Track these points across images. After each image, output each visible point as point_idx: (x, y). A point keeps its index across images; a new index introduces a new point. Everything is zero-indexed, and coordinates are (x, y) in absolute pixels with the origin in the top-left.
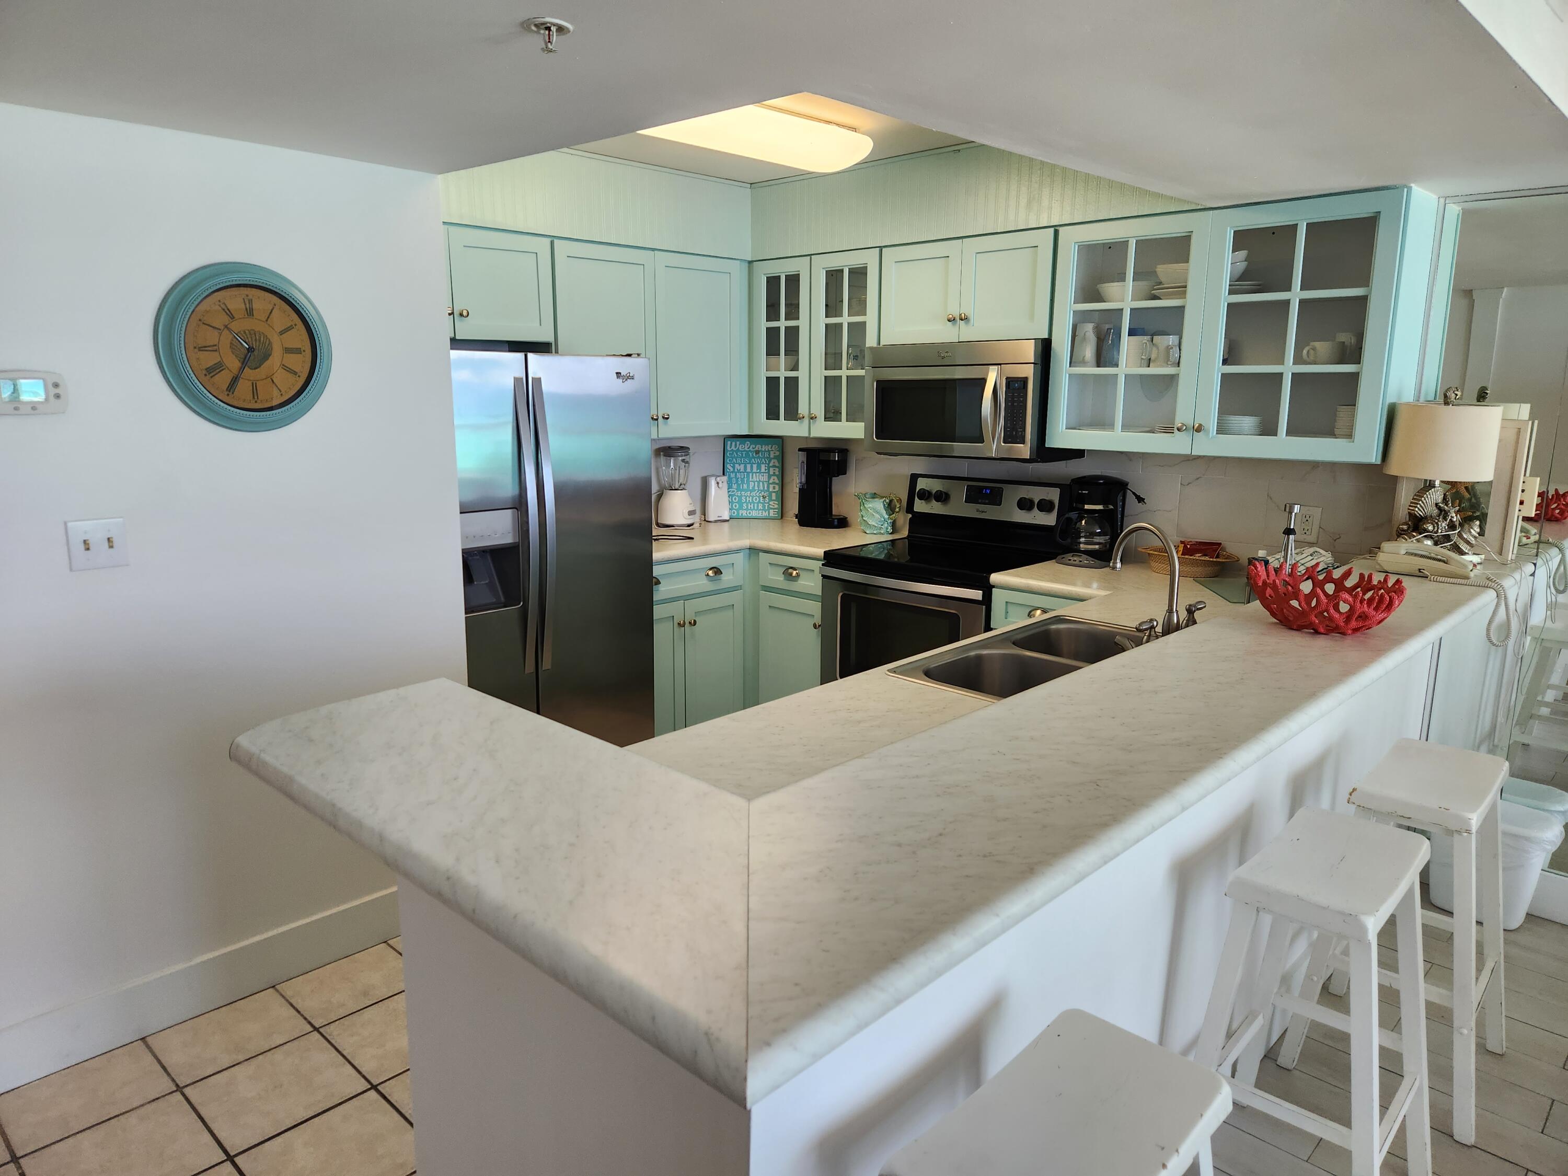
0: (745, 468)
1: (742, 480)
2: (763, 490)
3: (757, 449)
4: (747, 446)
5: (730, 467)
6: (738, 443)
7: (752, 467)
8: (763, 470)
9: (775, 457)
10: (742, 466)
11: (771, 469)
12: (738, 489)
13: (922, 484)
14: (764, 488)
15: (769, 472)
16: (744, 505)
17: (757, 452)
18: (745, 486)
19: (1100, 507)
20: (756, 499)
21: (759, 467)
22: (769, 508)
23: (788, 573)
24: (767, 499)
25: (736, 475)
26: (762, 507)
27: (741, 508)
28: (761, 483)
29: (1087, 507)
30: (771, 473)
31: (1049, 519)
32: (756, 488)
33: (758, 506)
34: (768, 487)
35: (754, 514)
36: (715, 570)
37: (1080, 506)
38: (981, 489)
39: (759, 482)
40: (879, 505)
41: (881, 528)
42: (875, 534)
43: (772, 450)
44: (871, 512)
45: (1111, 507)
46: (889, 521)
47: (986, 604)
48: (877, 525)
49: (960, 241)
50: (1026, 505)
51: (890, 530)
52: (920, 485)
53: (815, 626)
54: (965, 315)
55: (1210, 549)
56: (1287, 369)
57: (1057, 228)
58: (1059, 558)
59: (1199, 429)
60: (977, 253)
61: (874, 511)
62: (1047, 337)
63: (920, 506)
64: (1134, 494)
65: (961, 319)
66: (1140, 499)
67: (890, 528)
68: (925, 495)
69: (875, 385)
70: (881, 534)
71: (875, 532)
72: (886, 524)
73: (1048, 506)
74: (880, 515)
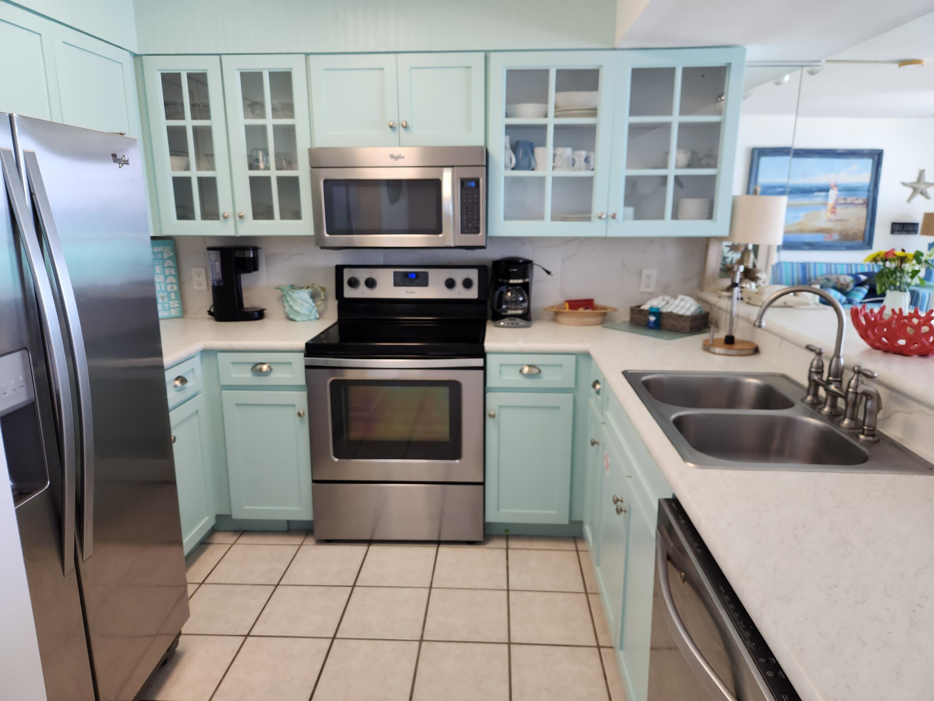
8: (158, 272)
9: (170, 258)
15: (164, 273)
19: (520, 281)
22: (170, 308)
23: (256, 369)
24: (166, 300)
26: (162, 307)
29: (512, 281)
30: (167, 273)
31: (473, 294)
34: (166, 288)
36: (180, 379)
37: (505, 281)
38: (406, 274)
40: (305, 295)
41: (310, 316)
42: (305, 321)
43: (165, 252)
44: (300, 301)
45: (527, 280)
46: (316, 308)
47: (484, 368)
48: (307, 313)
49: (393, 56)
50: (450, 284)
51: (317, 316)
52: (347, 274)
53: (299, 415)
54: (406, 123)
55: (588, 304)
56: (671, 172)
57: (487, 53)
58: (497, 322)
59: (614, 217)
60: (412, 68)
61: (302, 300)
62: (482, 143)
63: (349, 293)
64: (544, 269)
65: (403, 126)
66: (548, 273)
67: (317, 314)
68: (353, 283)
69: (322, 184)
70: (311, 320)
71: (305, 319)
72: (314, 311)
73: (467, 284)
74: (309, 303)
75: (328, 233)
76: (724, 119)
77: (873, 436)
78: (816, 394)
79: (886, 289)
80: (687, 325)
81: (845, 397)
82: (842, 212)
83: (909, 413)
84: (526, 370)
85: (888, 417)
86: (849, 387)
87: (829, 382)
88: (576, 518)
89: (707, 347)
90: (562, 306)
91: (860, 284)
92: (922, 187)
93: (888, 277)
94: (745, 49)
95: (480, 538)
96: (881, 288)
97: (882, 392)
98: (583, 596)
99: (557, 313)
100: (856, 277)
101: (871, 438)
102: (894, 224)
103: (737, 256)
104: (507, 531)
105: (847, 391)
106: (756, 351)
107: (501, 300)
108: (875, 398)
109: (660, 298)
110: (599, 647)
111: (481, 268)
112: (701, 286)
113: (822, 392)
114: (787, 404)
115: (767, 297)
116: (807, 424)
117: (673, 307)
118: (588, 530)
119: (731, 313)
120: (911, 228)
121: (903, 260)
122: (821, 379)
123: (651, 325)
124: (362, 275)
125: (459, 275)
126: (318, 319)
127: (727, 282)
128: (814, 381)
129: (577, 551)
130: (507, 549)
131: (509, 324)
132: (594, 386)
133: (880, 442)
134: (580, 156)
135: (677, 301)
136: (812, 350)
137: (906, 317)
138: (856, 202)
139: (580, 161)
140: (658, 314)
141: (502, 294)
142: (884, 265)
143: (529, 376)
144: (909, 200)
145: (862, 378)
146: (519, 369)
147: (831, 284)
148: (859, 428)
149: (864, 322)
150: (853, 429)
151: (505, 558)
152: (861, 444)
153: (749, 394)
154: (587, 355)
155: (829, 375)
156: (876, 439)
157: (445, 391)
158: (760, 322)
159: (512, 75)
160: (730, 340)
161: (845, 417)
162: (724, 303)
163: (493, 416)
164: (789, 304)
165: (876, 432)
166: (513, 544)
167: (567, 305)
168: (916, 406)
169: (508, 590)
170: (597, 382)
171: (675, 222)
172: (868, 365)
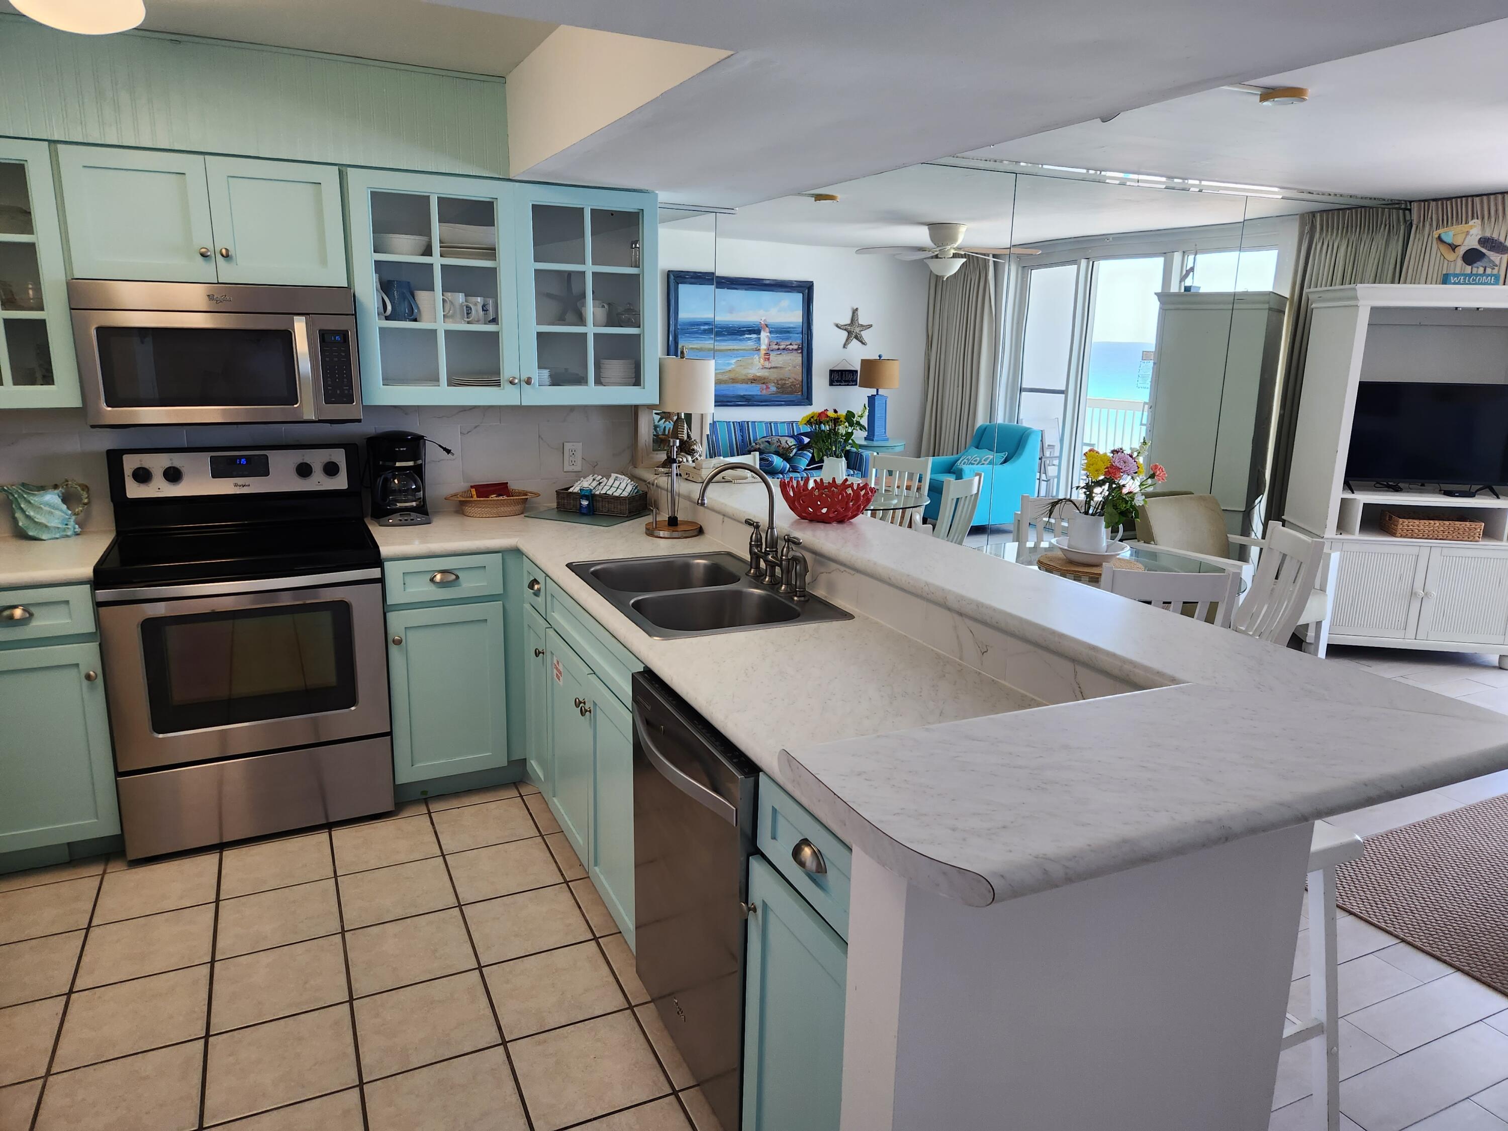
19: (411, 463)
29: (398, 464)
31: (340, 482)
37: (389, 464)
38: (229, 459)
40: (52, 498)
41: (64, 530)
42: (57, 538)
44: (47, 508)
45: (419, 462)
46: (74, 517)
47: (381, 580)
48: (60, 526)
49: (201, 157)
50: (304, 471)
51: (78, 529)
52: (130, 463)
53: (88, 677)
54: (227, 250)
55: (501, 489)
56: (590, 330)
57: (342, 170)
58: (383, 520)
59: (528, 382)
60: (228, 176)
61: (50, 505)
62: (345, 283)
63: (134, 491)
64: (440, 446)
65: (222, 255)
66: (448, 451)
67: (77, 526)
68: (142, 476)
69: (94, 333)
70: (67, 536)
71: (57, 536)
72: (72, 522)
73: (331, 469)
74: (61, 511)
75: (108, 406)
76: (643, 271)
77: (804, 596)
78: (758, 567)
79: (823, 456)
80: (625, 507)
81: (780, 566)
82: (777, 359)
83: (830, 573)
84: (438, 577)
85: (815, 580)
86: (782, 555)
87: (766, 553)
88: (516, 756)
89: (650, 532)
90: (467, 493)
91: (802, 447)
92: (857, 330)
93: (823, 441)
94: (657, 194)
95: (390, 807)
96: (818, 454)
97: (808, 557)
98: (539, 839)
99: (463, 503)
100: (797, 437)
101: (802, 599)
102: (832, 372)
103: (670, 425)
104: (424, 793)
105: (781, 558)
106: (700, 531)
107: (387, 490)
108: (803, 562)
109: (590, 478)
110: (567, 882)
111: (350, 447)
112: (634, 461)
113: (762, 564)
114: (734, 579)
115: (706, 473)
116: (752, 594)
117: (607, 488)
118: (534, 765)
119: (672, 491)
120: (850, 377)
121: (836, 421)
122: (761, 551)
123: (584, 511)
124: (157, 463)
125: (317, 458)
126: (77, 534)
127: (663, 456)
128: (755, 553)
129: (521, 796)
130: (429, 813)
131: (400, 520)
132: (531, 586)
133: (810, 601)
134: (476, 305)
135: (611, 481)
136: (750, 524)
137: (826, 487)
138: (791, 347)
139: (477, 311)
140: (591, 496)
141: (386, 481)
142: (820, 428)
143: (443, 584)
144: (845, 346)
145: (792, 546)
146: (429, 577)
147: (773, 448)
148: (793, 592)
149: (792, 494)
150: (789, 593)
151: (429, 823)
152: (796, 605)
153: (699, 574)
154: (517, 552)
155: (766, 547)
156: (807, 599)
157: (326, 617)
158: (703, 500)
159: (379, 199)
160: (673, 522)
161: (782, 584)
162: (663, 481)
163: (398, 642)
164: (728, 478)
165: (806, 593)
166: (434, 807)
167: (474, 492)
168: (834, 566)
169: (443, 856)
170: (535, 581)
171: (600, 388)
172: (797, 534)
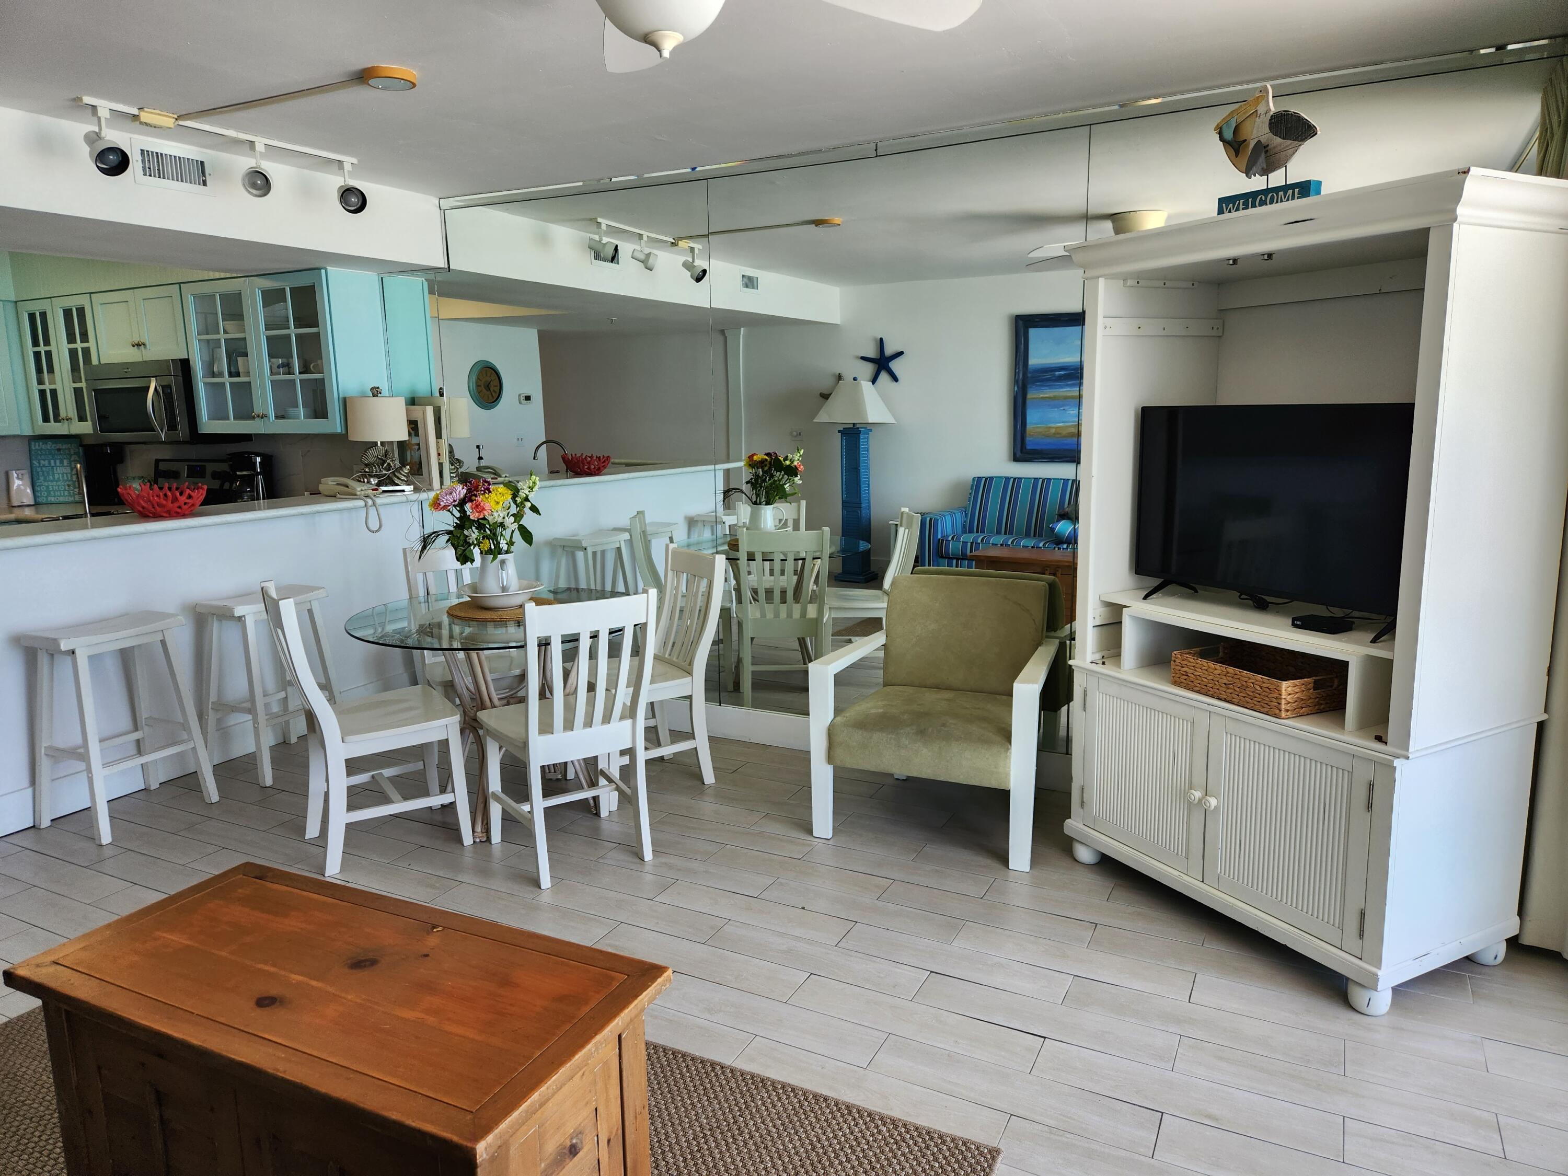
0: (50, 463)
1: (48, 473)
2: (67, 480)
3: (58, 447)
4: (49, 445)
5: (36, 463)
6: (41, 443)
7: (55, 463)
8: (65, 464)
9: (75, 454)
10: (47, 461)
11: (73, 463)
12: (45, 480)
13: (162, 466)
14: (68, 478)
15: (71, 466)
16: (52, 493)
17: (59, 450)
18: (51, 477)
19: (246, 473)
20: (62, 488)
21: (62, 462)
22: (75, 494)
24: (71, 487)
25: (42, 469)
26: (68, 494)
27: (49, 495)
28: (65, 475)
32: (61, 479)
33: (64, 493)
34: (72, 477)
35: (61, 499)
37: (235, 473)
39: (63, 474)
43: (72, 448)
49: (132, 291)
56: (297, 377)
57: (180, 285)
59: (266, 416)
60: (142, 299)
62: (187, 357)
65: (142, 345)
69: (93, 392)
75: (101, 432)
76: (319, 330)
